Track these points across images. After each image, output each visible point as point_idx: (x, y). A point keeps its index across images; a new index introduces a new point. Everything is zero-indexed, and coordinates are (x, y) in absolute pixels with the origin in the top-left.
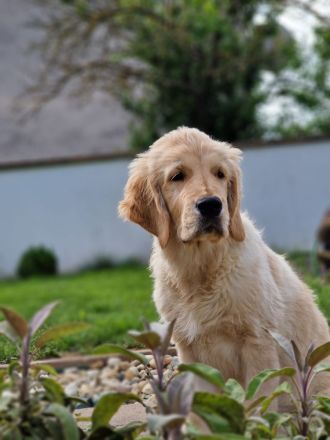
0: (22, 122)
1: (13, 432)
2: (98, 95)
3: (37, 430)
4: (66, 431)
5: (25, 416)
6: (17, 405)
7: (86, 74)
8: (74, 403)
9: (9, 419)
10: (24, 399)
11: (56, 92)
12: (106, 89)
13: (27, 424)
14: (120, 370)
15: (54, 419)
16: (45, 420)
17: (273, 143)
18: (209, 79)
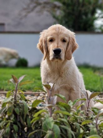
0: (21, 19)
1: (12, 106)
2: (45, 13)
3: (18, 106)
4: (25, 107)
5: (15, 103)
6: (14, 100)
7: (42, 5)
8: (28, 101)
9: (11, 103)
10: (15, 99)
11: (32, 10)
12: (48, 11)
13: (15, 105)
14: (43, 97)
15: (22, 104)
16: (20, 104)
17: (98, 33)
18: (80, 11)
